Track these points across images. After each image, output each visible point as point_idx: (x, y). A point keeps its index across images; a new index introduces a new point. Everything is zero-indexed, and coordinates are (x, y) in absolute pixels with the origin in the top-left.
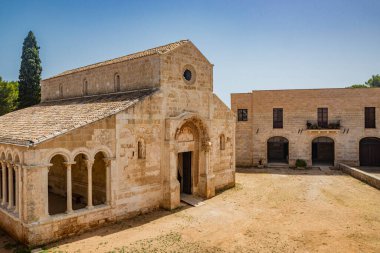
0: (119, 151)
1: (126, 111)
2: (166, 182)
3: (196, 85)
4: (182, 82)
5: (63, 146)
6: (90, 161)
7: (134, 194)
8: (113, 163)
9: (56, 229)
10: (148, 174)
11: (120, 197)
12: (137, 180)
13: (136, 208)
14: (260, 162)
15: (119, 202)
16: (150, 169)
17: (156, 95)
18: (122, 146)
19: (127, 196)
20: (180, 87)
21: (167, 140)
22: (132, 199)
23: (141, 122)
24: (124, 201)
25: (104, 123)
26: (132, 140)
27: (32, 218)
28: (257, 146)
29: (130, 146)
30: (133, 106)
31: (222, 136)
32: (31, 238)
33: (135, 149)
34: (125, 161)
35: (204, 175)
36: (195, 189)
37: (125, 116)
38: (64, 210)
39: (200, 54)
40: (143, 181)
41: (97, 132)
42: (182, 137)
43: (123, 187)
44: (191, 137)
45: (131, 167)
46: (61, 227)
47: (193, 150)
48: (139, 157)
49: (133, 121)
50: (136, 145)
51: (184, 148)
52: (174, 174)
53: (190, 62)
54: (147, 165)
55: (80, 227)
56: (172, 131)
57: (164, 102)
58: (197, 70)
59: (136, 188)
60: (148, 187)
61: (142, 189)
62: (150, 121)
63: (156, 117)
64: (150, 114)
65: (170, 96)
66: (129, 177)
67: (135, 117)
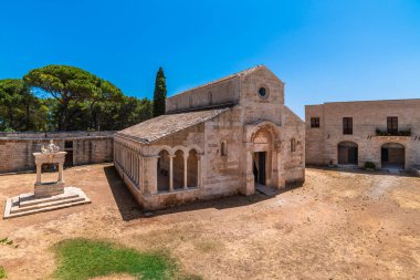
0: (206, 149)
1: (212, 120)
2: (244, 174)
3: (270, 99)
4: (258, 97)
5: (167, 144)
6: (186, 155)
7: (218, 181)
8: (202, 157)
9: (162, 201)
10: (229, 167)
11: (207, 183)
12: (221, 171)
13: (220, 192)
14: (331, 163)
15: (206, 186)
16: (233, 163)
17: (236, 107)
19: (212, 182)
20: (255, 101)
21: (244, 142)
22: (216, 185)
23: (224, 128)
24: (211, 186)
25: (196, 129)
26: (217, 141)
27: (146, 192)
28: (328, 149)
29: (215, 146)
30: (218, 116)
31: (292, 140)
32: (145, 205)
33: (219, 148)
34: (212, 156)
35: (276, 171)
36: (268, 181)
37: (212, 123)
38: (167, 189)
39: (273, 75)
40: (225, 172)
41: (191, 135)
42: (258, 140)
43: (210, 176)
44: (265, 140)
45: (216, 162)
46: (166, 200)
47: (267, 150)
48: (223, 154)
49: (218, 127)
50: (219, 145)
51: (259, 149)
52: (249, 168)
53: (264, 81)
54: (229, 160)
55: (178, 201)
56: (249, 135)
57: (243, 113)
58: (271, 88)
59: (220, 178)
60: (229, 177)
61: (224, 178)
62: (231, 128)
63: (236, 124)
64: (231, 122)
65: (247, 108)
66: (214, 169)
67: (219, 124)
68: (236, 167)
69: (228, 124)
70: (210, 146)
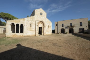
3: (43, 16)
6: (20, 25)
10: (32, 29)
11: (26, 32)
12: (30, 30)
19: (27, 32)
20: (39, 16)
28: (59, 30)
29: (28, 24)
37: (27, 19)
38: (14, 33)
41: (21, 21)
48: (30, 26)
49: (29, 20)
53: (41, 12)
58: (43, 13)
60: (32, 31)
61: (30, 32)
63: (34, 20)
64: (32, 19)
65: (37, 17)
66: (28, 29)
67: (29, 19)
69: (31, 20)
70: (26, 24)
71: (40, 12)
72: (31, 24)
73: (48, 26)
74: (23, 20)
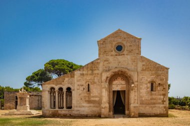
0: (76, 87)
1: (79, 70)
4: (114, 53)
7: (84, 107)
8: (73, 92)
9: (51, 113)
10: (92, 99)
11: (77, 107)
12: (86, 101)
13: (85, 113)
15: (76, 109)
16: (93, 97)
17: (96, 61)
18: (78, 85)
19: (80, 107)
20: (112, 55)
23: (87, 74)
24: (79, 109)
25: (69, 75)
26: (83, 83)
29: (82, 85)
34: (80, 92)
37: (79, 72)
40: (89, 102)
42: (115, 82)
43: (79, 103)
44: (123, 82)
45: (83, 95)
46: (52, 113)
48: (89, 91)
49: (83, 74)
50: (85, 85)
54: (92, 95)
57: (101, 64)
59: (85, 104)
60: (92, 105)
62: (92, 74)
63: (96, 72)
64: (92, 70)
65: (105, 61)
66: (81, 99)
67: (84, 72)
68: (97, 99)
69: (90, 72)
71: (114, 43)
72: (89, 84)
73: (149, 85)
74: (71, 77)
